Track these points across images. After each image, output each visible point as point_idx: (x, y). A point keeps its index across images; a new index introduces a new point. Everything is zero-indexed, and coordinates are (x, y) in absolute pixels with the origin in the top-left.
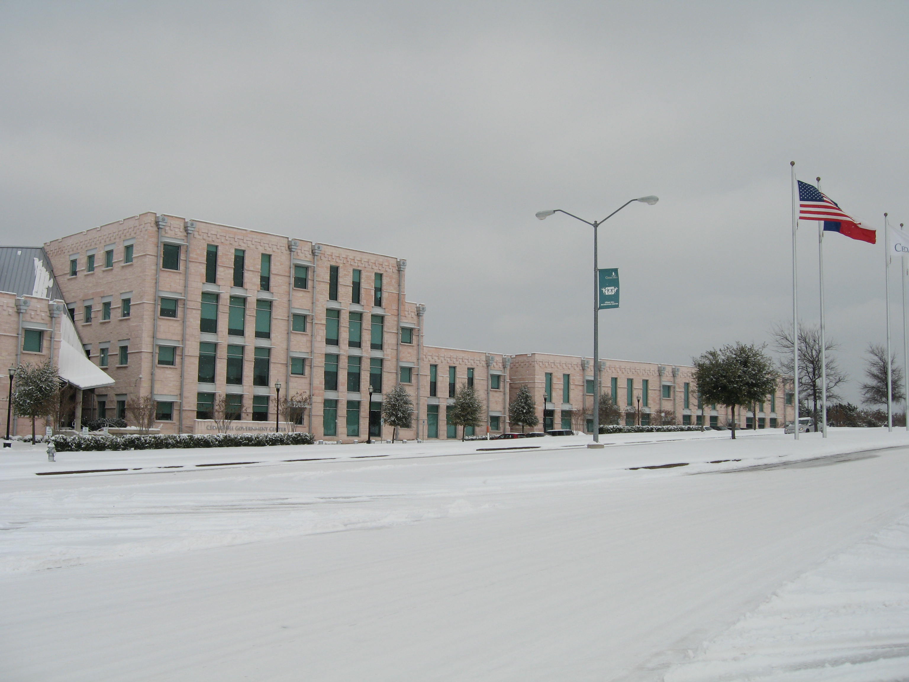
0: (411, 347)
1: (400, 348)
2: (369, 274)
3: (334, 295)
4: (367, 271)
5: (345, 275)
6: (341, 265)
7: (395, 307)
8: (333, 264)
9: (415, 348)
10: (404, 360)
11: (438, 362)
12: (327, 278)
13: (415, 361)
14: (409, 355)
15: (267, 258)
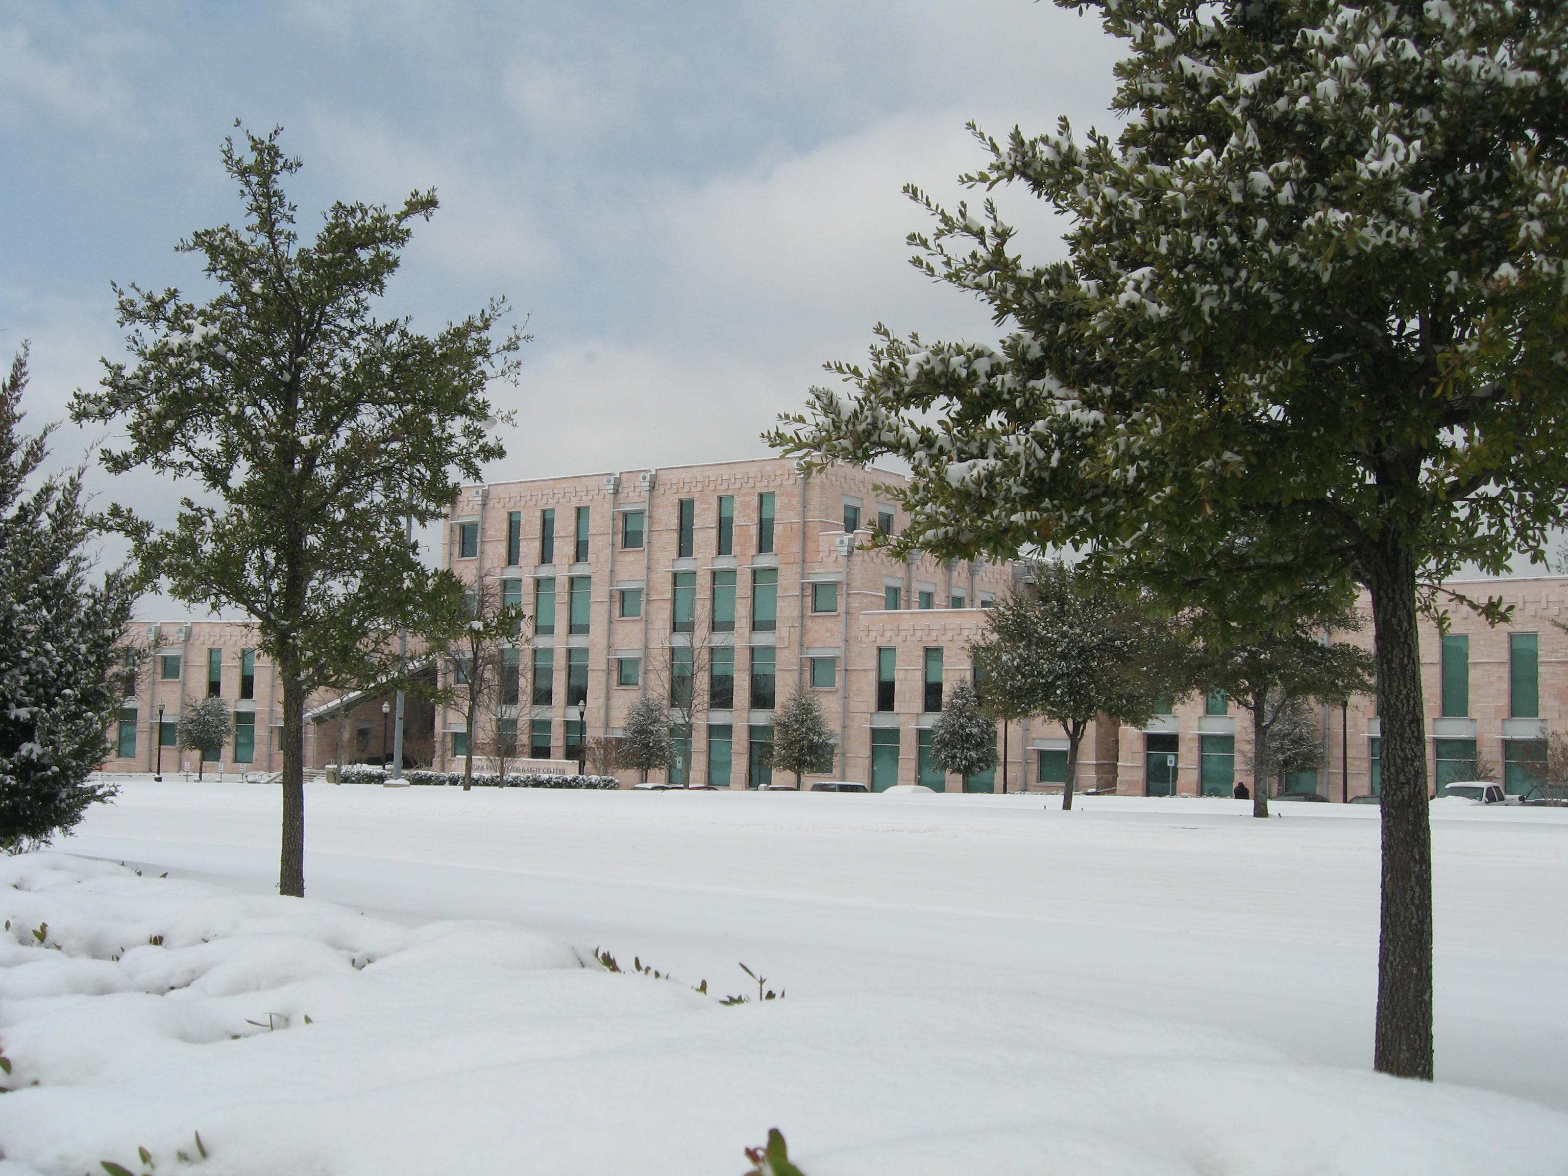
0: (834, 619)
1: (809, 623)
2: (748, 498)
3: (685, 548)
4: (744, 495)
5: (704, 510)
6: (697, 496)
7: (796, 548)
8: (683, 496)
9: (843, 617)
10: (817, 645)
11: (896, 641)
12: (674, 521)
13: (842, 644)
14: (829, 634)
15: (581, 513)
